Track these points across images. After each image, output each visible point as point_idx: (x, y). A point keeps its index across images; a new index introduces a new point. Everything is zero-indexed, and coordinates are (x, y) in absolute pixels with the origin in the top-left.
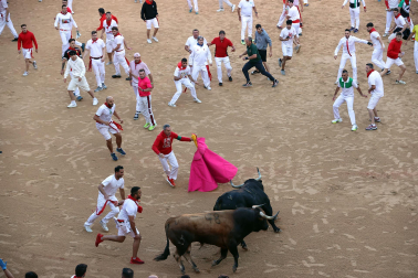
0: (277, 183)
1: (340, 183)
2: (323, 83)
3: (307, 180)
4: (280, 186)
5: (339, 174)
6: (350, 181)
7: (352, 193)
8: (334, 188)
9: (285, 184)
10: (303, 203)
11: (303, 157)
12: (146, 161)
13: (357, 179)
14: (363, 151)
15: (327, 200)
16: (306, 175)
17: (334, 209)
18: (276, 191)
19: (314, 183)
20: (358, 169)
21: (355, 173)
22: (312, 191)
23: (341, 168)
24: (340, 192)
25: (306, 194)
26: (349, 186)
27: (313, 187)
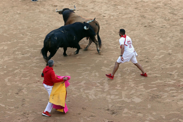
0: (110, 95)
1: (159, 93)
2: (143, 17)
3: (133, 92)
4: (112, 97)
5: (158, 86)
6: (166, 91)
7: (168, 100)
8: (154, 97)
9: (116, 95)
10: (131, 109)
11: (130, 74)
12: (9, 80)
13: (171, 90)
14: (176, 68)
15: (149, 107)
16: (133, 88)
17: (154, 113)
18: (110, 101)
19: (139, 93)
20: (172, 82)
21: (169, 86)
22: (137, 100)
23: (159, 81)
24: (159, 100)
25: (132, 102)
26: (165, 95)
27: (138, 97)
